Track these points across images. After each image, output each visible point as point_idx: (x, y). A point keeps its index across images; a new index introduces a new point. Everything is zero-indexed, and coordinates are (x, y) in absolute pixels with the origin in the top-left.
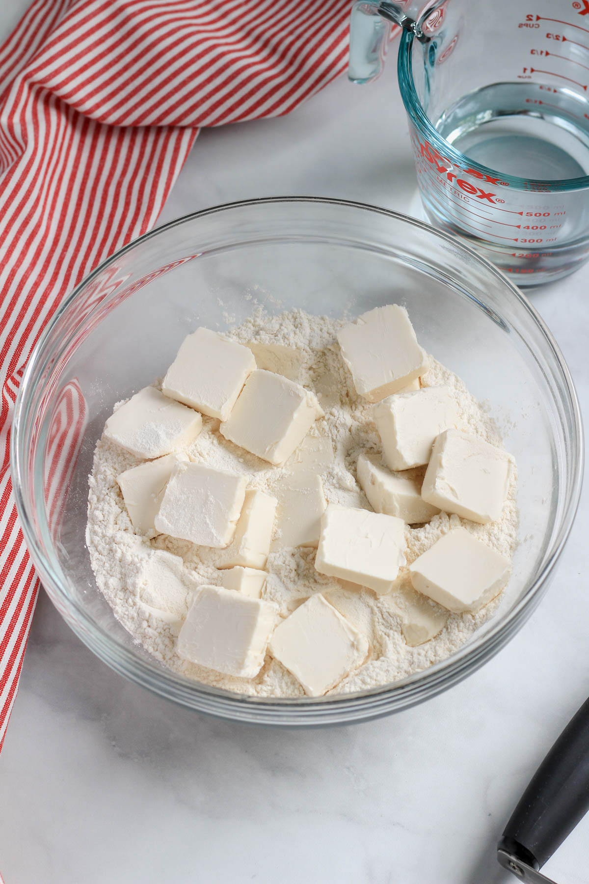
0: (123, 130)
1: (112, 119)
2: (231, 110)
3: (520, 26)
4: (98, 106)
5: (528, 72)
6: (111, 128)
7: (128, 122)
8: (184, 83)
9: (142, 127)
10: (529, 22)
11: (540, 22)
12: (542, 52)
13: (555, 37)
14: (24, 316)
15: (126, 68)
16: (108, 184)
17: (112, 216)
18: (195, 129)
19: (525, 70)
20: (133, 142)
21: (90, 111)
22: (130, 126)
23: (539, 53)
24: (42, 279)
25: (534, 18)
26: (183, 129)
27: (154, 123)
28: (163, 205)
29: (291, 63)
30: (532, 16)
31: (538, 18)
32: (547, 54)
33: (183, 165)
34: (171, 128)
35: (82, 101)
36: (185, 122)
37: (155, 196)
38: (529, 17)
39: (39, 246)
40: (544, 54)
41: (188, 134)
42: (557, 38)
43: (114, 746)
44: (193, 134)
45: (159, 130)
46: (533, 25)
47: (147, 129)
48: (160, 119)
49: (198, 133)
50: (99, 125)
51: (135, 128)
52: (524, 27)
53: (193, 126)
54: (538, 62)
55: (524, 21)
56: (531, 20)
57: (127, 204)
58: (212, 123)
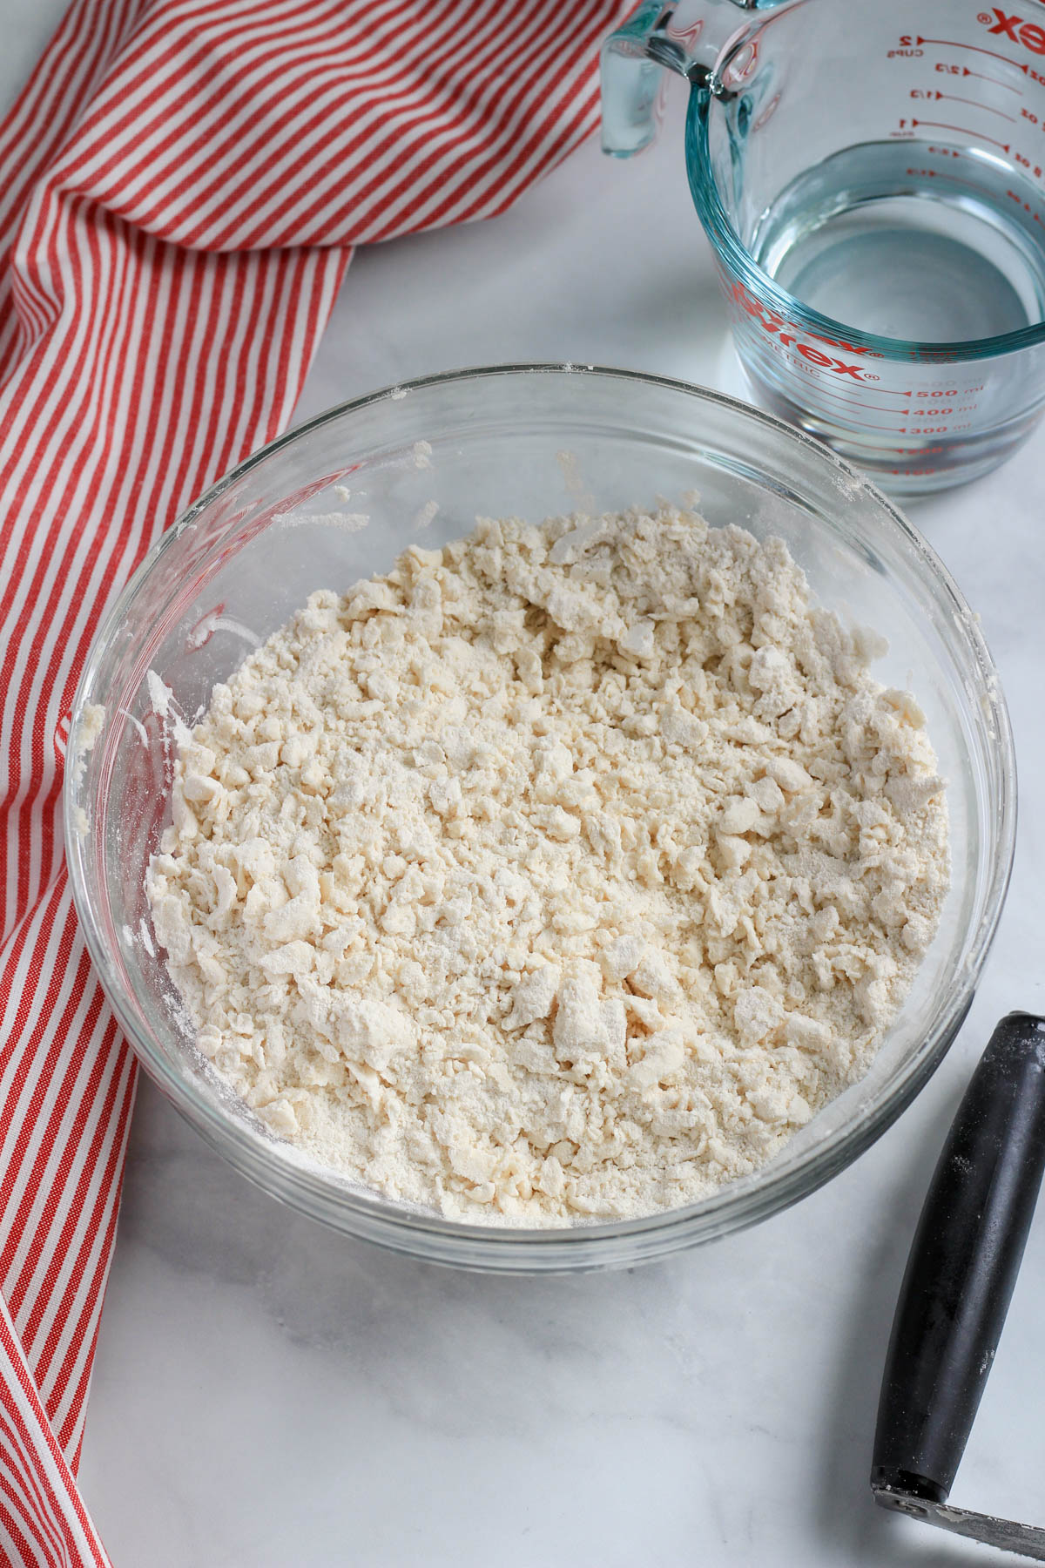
0: (223, 258)
1: (203, 241)
2: (405, 214)
3: (891, 54)
4: (178, 220)
5: (908, 127)
6: (202, 256)
7: (232, 244)
8: (322, 173)
9: (256, 251)
10: (905, 48)
11: (922, 46)
12: (929, 94)
13: (950, 69)
14: (80, 605)
16: (205, 354)
17: (216, 412)
18: (347, 249)
19: (902, 122)
20: (241, 276)
21: (167, 230)
22: (235, 251)
23: (925, 94)
24: (106, 534)
25: (914, 41)
26: (325, 250)
27: (275, 244)
28: (300, 386)
29: (502, 126)
30: (909, 38)
31: (920, 41)
32: (939, 96)
33: (330, 314)
34: (305, 250)
35: (152, 215)
36: (327, 240)
37: (286, 373)
38: (905, 41)
39: (96, 473)
40: (933, 96)
41: (334, 258)
42: (954, 70)
43: (282, 1325)
44: (344, 258)
45: (285, 255)
46: (912, 52)
47: (265, 254)
48: (286, 235)
49: (351, 254)
50: (181, 252)
51: (244, 254)
52: (898, 57)
53: (343, 244)
54: (925, 109)
55: (896, 46)
56: (908, 44)
57: (240, 390)
58: (375, 238)
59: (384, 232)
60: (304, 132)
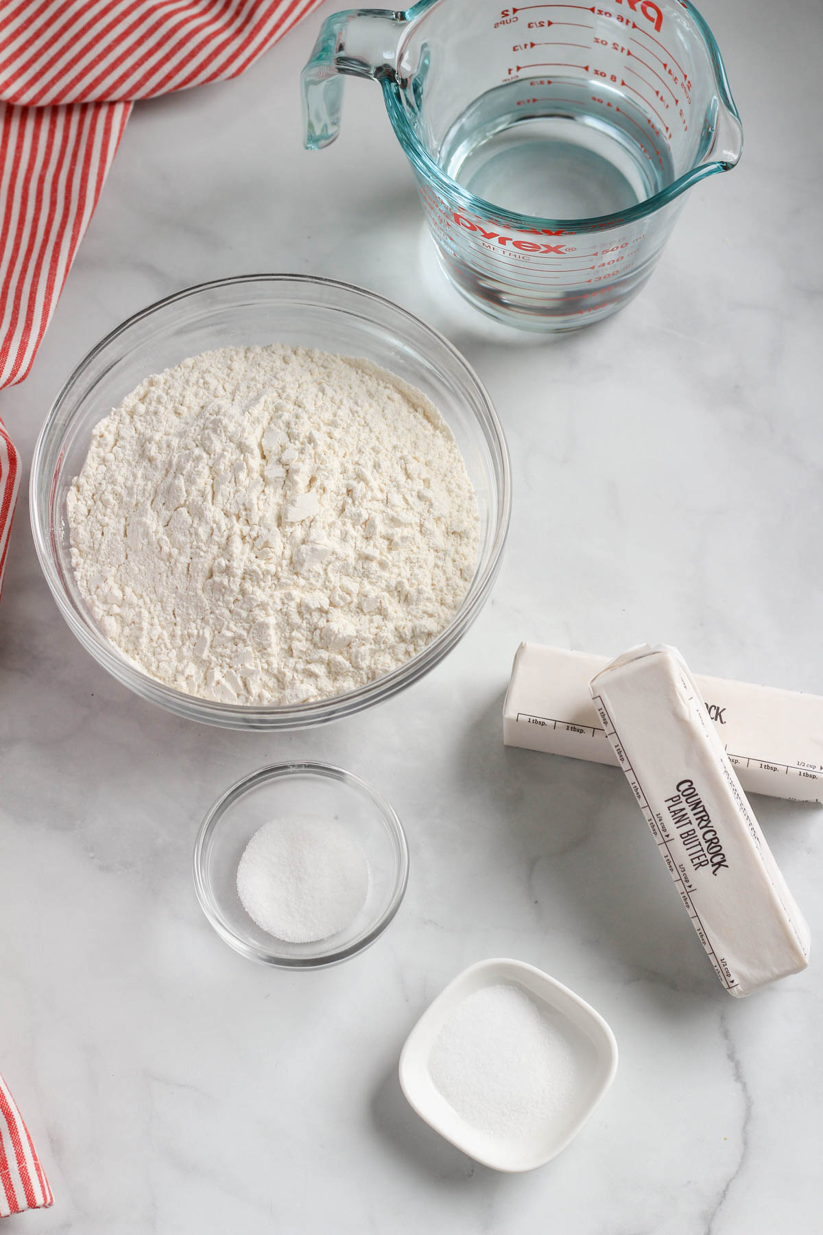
0: (40, 111)
1: (25, 99)
2: (169, 77)
3: (496, 26)
5: (514, 72)
6: (25, 110)
7: (46, 100)
8: (109, 49)
9: (63, 105)
10: (505, 19)
11: (517, 14)
12: (526, 45)
13: (538, 25)
15: (37, 35)
16: (27, 180)
18: (127, 103)
19: (510, 70)
20: (53, 123)
22: (49, 105)
23: (523, 47)
25: (511, 12)
26: (112, 104)
27: (76, 100)
28: (96, 201)
29: (237, 13)
30: (507, 11)
31: (515, 10)
32: (532, 45)
33: (117, 149)
34: (98, 104)
36: (115, 96)
37: (85, 192)
38: (505, 14)
40: (529, 46)
41: (119, 109)
42: (541, 24)
44: (126, 110)
45: (84, 108)
46: (510, 20)
47: (70, 108)
48: (84, 94)
49: (131, 107)
50: (10, 107)
51: (54, 108)
52: (501, 26)
53: (125, 100)
54: (523, 57)
55: (499, 19)
56: (507, 15)
57: (53, 203)
58: (148, 95)
59: (154, 90)
60: (95, 20)
